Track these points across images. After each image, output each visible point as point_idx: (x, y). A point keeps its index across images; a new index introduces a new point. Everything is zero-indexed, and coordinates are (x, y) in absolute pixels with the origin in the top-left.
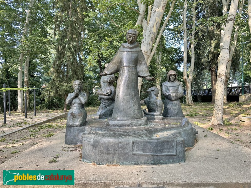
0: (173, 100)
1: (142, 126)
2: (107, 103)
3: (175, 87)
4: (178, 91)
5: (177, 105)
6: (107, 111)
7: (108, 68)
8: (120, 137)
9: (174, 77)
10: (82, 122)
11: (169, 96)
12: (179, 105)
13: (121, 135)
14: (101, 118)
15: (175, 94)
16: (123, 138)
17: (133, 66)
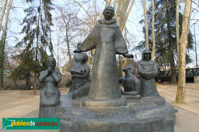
1: (122, 107)
2: (81, 82)
4: (153, 69)
6: (81, 90)
7: (84, 44)
8: (104, 119)
9: (149, 56)
10: (56, 102)
11: (145, 74)
13: (105, 117)
14: (75, 98)
15: (151, 73)
16: (107, 119)
17: (111, 42)
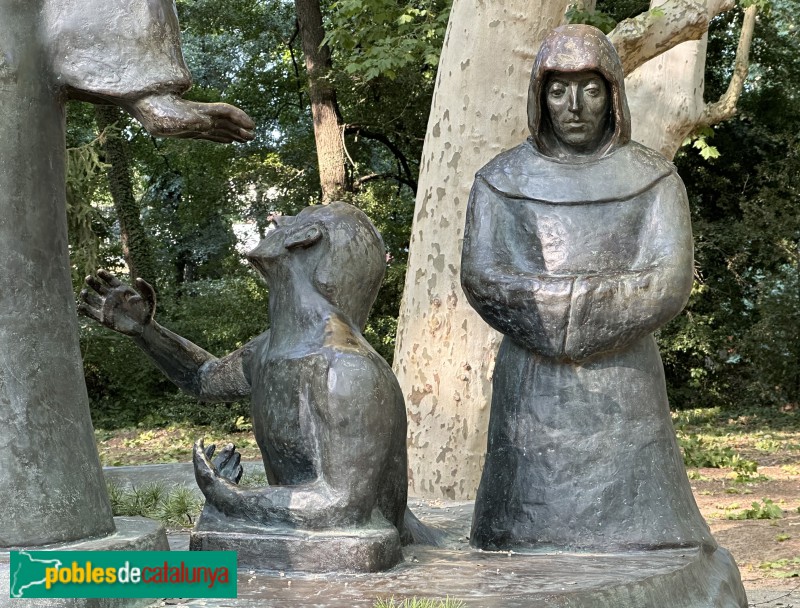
0: (566, 361)
3: (596, 210)
4: (633, 252)
5: (610, 408)
9: (593, 102)
12: (631, 417)
15: (580, 290)
